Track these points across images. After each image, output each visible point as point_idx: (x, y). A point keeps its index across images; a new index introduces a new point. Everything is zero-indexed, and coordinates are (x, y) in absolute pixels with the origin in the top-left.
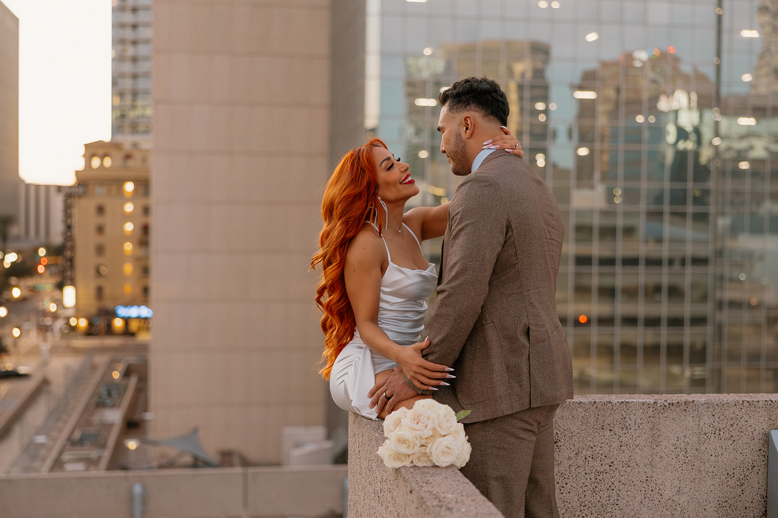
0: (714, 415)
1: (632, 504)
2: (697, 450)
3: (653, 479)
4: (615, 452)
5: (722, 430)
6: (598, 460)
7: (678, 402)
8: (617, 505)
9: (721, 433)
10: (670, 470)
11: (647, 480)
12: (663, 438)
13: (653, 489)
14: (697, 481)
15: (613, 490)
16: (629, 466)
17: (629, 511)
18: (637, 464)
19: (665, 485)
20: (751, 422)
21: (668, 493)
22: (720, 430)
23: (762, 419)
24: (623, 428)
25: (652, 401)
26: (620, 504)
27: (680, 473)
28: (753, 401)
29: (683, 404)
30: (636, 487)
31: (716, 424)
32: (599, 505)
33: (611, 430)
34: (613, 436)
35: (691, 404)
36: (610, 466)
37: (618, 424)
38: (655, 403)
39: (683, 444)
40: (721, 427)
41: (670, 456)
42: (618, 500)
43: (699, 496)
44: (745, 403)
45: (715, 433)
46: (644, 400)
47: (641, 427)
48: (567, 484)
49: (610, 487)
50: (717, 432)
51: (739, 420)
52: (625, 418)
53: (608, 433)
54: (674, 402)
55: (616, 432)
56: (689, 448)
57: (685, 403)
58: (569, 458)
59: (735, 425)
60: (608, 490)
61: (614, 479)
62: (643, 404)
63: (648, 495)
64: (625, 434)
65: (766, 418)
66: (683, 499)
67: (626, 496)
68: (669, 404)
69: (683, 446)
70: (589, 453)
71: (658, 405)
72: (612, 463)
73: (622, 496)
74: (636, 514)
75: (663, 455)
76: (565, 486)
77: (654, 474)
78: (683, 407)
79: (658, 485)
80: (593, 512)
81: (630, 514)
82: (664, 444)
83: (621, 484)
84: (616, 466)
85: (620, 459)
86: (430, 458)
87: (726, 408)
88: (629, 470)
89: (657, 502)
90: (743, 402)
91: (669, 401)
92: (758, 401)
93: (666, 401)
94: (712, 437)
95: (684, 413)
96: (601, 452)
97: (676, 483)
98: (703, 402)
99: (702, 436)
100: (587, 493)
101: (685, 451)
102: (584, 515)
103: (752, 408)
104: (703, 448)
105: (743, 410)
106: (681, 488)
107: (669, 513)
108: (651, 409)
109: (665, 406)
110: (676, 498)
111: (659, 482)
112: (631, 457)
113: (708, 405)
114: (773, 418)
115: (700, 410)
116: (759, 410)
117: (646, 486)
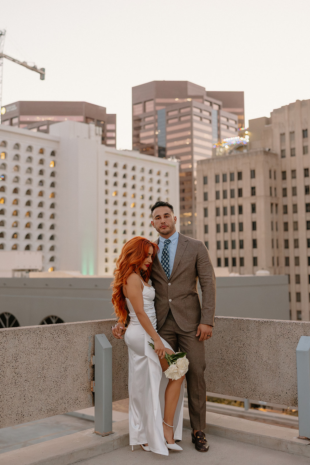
0: (281, 328)
2: (275, 342)
3: (259, 352)
5: (285, 334)
6: (239, 342)
7: (268, 321)
9: (285, 335)
13: (259, 356)
14: (276, 355)
17: (250, 364)
19: (263, 355)
20: (297, 332)
21: (264, 359)
22: (284, 334)
24: (247, 330)
25: (258, 320)
28: (297, 323)
30: (253, 355)
31: (282, 332)
32: (240, 360)
35: (272, 322)
36: (243, 345)
39: (270, 339)
40: (284, 333)
41: (265, 343)
44: (294, 324)
47: (254, 330)
48: (229, 350)
51: (292, 330)
52: (248, 326)
53: (242, 332)
56: (272, 340)
58: (229, 340)
61: (245, 350)
62: (254, 321)
66: (270, 362)
70: (236, 339)
71: (260, 322)
73: (248, 358)
75: (262, 342)
76: (228, 351)
77: (259, 350)
78: (269, 323)
79: (261, 355)
80: (238, 362)
82: (262, 338)
83: (247, 353)
85: (247, 343)
87: (286, 325)
88: (250, 347)
91: (264, 321)
92: (299, 323)
94: (281, 337)
96: (240, 339)
97: (267, 355)
99: (277, 336)
100: (236, 355)
102: (235, 363)
103: (297, 326)
105: (293, 327)
106: (270, 357)
107: (265, 367)
109: (262, 322)
110: (268, 361)
111: (261, 353)
112: (251, 342)
114: (306, 331)
115: (276, 325)
116: (300, 327)
117: (256, 355)
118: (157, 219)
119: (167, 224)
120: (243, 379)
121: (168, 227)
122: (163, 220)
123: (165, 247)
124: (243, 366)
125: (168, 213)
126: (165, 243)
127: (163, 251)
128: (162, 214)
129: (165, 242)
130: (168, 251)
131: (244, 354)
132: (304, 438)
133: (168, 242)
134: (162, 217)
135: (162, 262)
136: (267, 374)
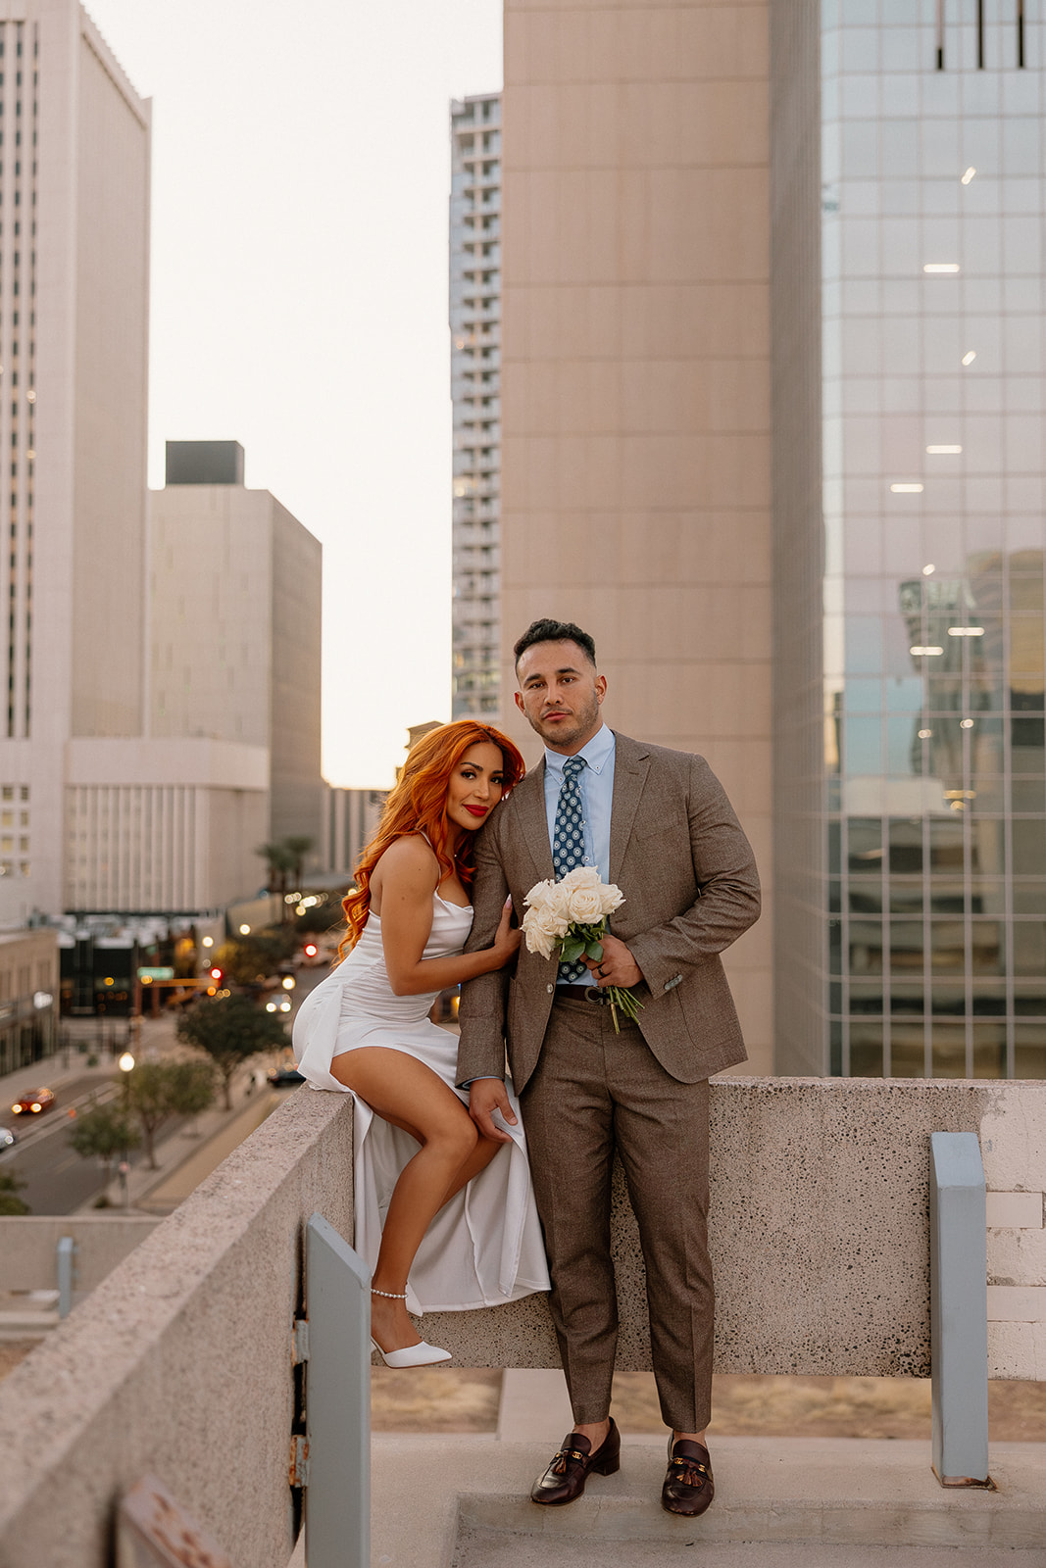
0: (845, 1108)
2: (819, 1159)
3: (752, 1200)
5: (859, 1130)
7: (790, 1087)
9: (858, 1134)
10: (779, 1188)
11: (743, 1201)
12: (767, 1139)
13: (753, 1215)
18: (727, 1177)
19: (770, 1210)
20: (905, 1119)
21: (775, 1224)
22: (855, 1130)
23: (922, 1115)
25: (749, 1085)
27: (794, 1193)
28: (908, 1088)
29: (798, 1089)
30: (727, 1211)
31: (849, 1122)
35: (810, 1090)
38: (753, 1087)
39: (798, 1150)
40: (857, 1126)
41: (778, 1167)
43: (824, 1229)
44: (895, 1091)
45: (848, 1135)
46: (737, 1083)
47: (733, 1123)
48: (621, 1203)
50: (852, 1134)
51: (886, 1115)
54: (783, 1086)
56: (807, 1155)
57: (801, 1088)
59: (880, 1123)
62: (736, 1089)
63: (746, 1224)
65: (928, 1114)
66: (800, 1231)
68: (775, 1090)
69: (798, 1153)
71: (759, 1091)
75: (767, 1164)
77: (753, 1192)
78: (797, 1094)
79: (759, 1210)
82: (768, 1148)
87: (865, 1097)
89: (759, 1235)
90: (892, 1088)
91: (775, 1086)
92: (916, 1089)
93: (771, 1085)
94: (844, 1141)
95: (798, 1103)
97: (788, 1206)
98: (829, 1088)
99: (827, 1138)
101: (802, 1159)
103: (907, 1099)
104: (829, 1157)
105: (893, 1103)
106: (797, 1216)
107: (778, 1252)
108: (748, 1096)
109: (769, 1092)
110: (789, 1230)
111: (763, 1205)
113: (835, 1093)
114: (940, 1114)
115: (824, 1099)
116: (917, 1102)
117: (742, 1211)
118: (532, 687)
119: (566, 706)
121: (570, 718)
122: (553, 692)
123: (568, 787)
125: (573, 668)
126: (568, 772)
127: (563, 798)
128: (549, 671)
129: (565, 769)
130: (578, 798)
132: (961, 1481)
133: (577, 767)
134: (552, 681)
135: (557, 837)
136: (786, 1275)
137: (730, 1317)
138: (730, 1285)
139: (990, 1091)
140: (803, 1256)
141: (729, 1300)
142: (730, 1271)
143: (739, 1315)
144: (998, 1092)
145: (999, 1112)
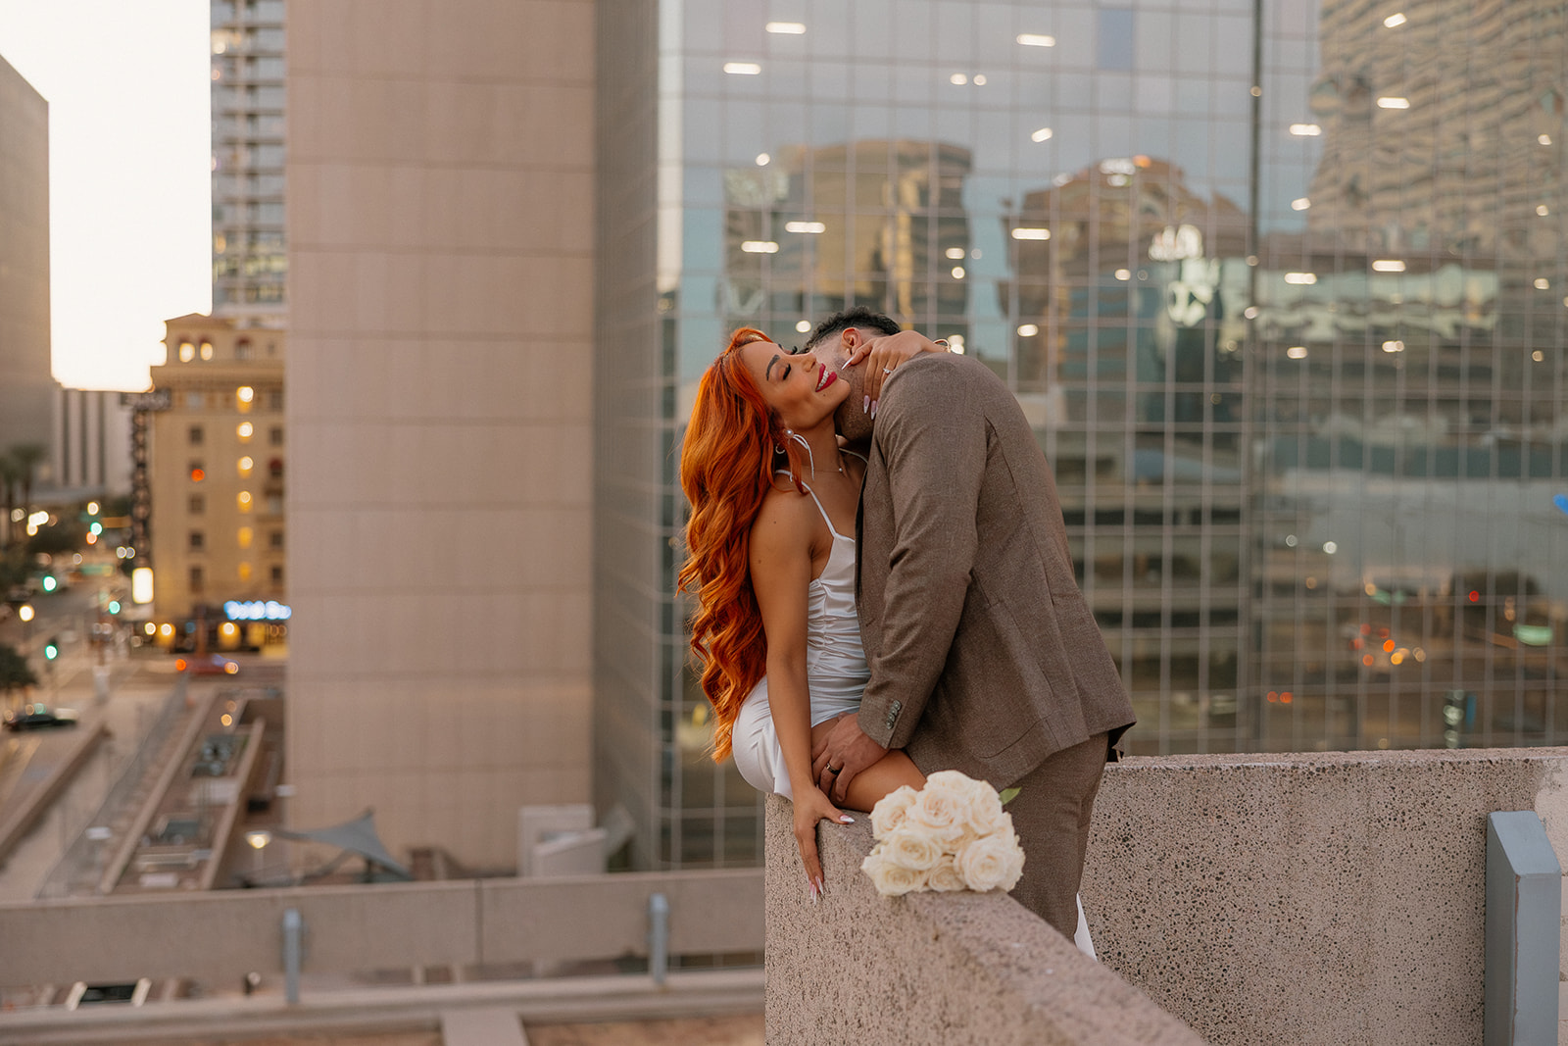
0: (1393, 788)
1: (1255, 945)
2: (1365, 848)
3: (1291, 901)
4: (1227, 854)
5: (1407, 813)
6: (1198, 870)
7: (1333, 766)
8: (1230, 946)
9: (1406, 818)
10: (1320, 884)
11: (1281, 902)
12: (1309, 828)
13: (1292, 918)
14: (1365, 902)
15: (1224, 920)
16: (1250, 879)
17: (1250, 957)
18: (1264, 876)
19: (1311, 911)
20: (1457, 798)
21: (1316, 925)
22: (1404, 813)
23: (1475, 793)
24: (1239, 813)
25: (1289, 765)
26: (1236, 946)
27: (1336, 889)
28: (1460, 763)
29: (1343, 769)
30: (1262, 915)
31: (1397, 804)
32: (1200, 946)
33: (1219, 817)
34: (1223, 827)
35: (1355, 769)
36: (1218, 879)
37: (1231, 805)
38: (1293, 768)
39: (1342, 839)
40: (1406, 807)
41: (1320, 860)
42: (1231, 937)
43: (1368, 929)
44: (1447, 767)
45: (1395, 819)
46: (1275, 764)
47: (1271, 811)
48: (1144, 911)
49: (1218, 915)
50: (1399, 817)
51: (1437, 795)
52: (1243, 796)
53: (1214, 822)
54: (1325, 766)
55: (1227, 821)
56: (1351, 845)
57: (1345, 766)
58: (1149, 867)
59: (1430, 804)
60: (1215, 921)
61: (1225, 902)
62: (1274, 770)
63: (1283, 929)
64: (1243, 822)
65: (1481, 792)
66: (1342, 933)
67: (1245, 930)
68: (1318, 770)
69: (1341, 843)
70: (1181, 857)
71: (1300, 772)
72: (1221, 873)
73: (1239, 931)
74: (1262, 961)
75: (1308, 858)
76: (1141, 914)
77: (1292, 891)
78: (1341, 774)
79: (1299, 911)
80: (1190, 959)
81: (1253, 962)
82: (1309, 839)
83: (1236, 909)
84: (1229, 880)
85: (1235, 867)
86: (960, 877)
87: (1414, 775)
88: (1250, 885)
89: (1297, 941)
90: (1443, 764)
91: (1317, 765)
92: (1468, 763)
93: (1312, 764)
94: (1391, 826)
95: (1343, 784)
96: (1203, 855)
97: (1330, 906)
98: (1376, 765)
99: (1373, 824)
100: (1179, 927)
101: (1346, 850)
102: (1173, 965)
103: (1458, 775)
104: (1375, 846)
105: (1443, 779)
106: (1339, 916)
107: (1318, 959)
108: (1288, 779)
109: (1312, 773)
110: (1329, 933)
111: (1302, 905)
112: (1254, 863)
113: (1383, 770)
114: (1494, 791)
115: (1371, 778)
116: (1469, 777)
117: (1279, 913)
120: (1212, 1026)
124: (1212, 970)
131: (1221, 916)
136: (1326, 984)
137: (1264, 1038)
138: (1265, 1000)
139: (1545, 762)
140: (1346, 962)
141: (1263, 1018)
142: (1265, 985)
143: (1275, 1034)
144: (1554, 764)
145: (1555, 786)
